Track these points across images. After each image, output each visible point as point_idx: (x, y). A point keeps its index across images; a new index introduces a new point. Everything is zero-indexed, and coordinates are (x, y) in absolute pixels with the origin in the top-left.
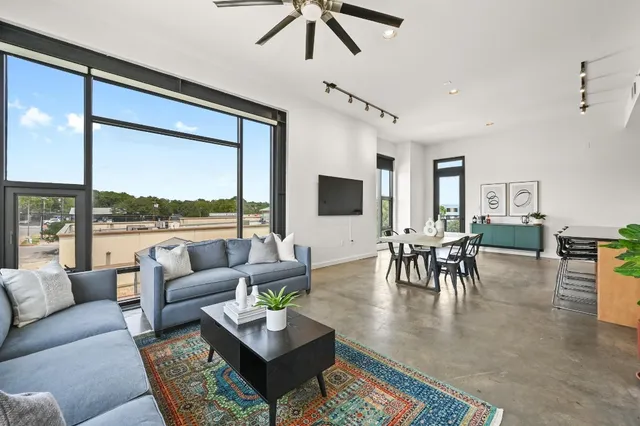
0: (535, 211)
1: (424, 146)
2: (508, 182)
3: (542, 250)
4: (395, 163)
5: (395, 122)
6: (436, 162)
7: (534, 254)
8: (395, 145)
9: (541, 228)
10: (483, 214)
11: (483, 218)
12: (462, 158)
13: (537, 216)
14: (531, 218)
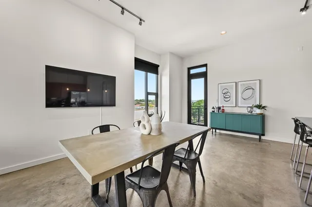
0: (258, 103)
1: (182, 58)
2: (237, 81)
3: (263, 135)
4: (160, 69)
5: (140, 24)
6: (189, 69)
7: (257, 137)
8: (160, 55)
9: (263, 116)
10: (220, 105)
11: (219, 108)
12: (206, 65)
13: (259, 107)
14: (255, 109)
